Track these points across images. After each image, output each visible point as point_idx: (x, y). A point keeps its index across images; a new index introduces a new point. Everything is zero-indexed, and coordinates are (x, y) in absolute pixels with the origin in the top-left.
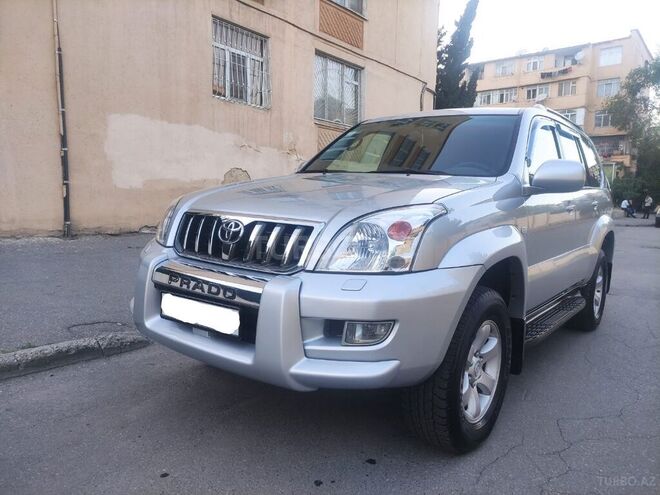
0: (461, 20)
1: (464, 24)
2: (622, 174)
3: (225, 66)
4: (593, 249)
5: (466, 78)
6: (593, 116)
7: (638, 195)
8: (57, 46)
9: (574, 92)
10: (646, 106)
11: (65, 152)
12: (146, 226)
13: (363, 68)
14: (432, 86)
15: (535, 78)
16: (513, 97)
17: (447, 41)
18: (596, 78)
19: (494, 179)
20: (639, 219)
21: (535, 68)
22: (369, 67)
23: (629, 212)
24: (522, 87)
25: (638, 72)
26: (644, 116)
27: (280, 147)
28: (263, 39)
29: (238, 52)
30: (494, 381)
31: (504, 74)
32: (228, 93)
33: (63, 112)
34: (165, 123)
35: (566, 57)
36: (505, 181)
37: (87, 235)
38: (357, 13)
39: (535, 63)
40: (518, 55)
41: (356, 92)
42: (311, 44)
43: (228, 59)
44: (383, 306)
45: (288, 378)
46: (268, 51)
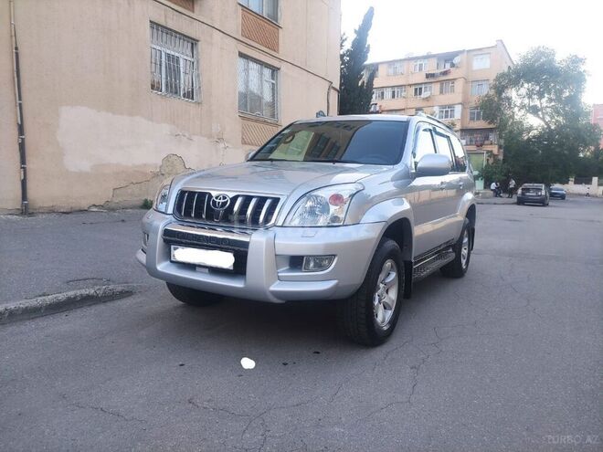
0: (360, 28)
1: (363, 32)
2: (491, 161)
3: (161, 65)
4: (460, 217)
5: (365, 78)
6: (468, 111)
7: (505, 178)
8: (14, 46)
9: (453, 91)
10: (510, 104)
11: (23, 139)
12: (94, 205)
13: (279, 69)
14: (337, 84)
15: (420, 78)
16: (403, 94)
17: (348, 46)
18: (471, 79)
19: (392, 167)
20: (505, 198)
21: (420, 69)
22: (284, 68)
23: (497, 193)
24: (410, 85)
25: (503, 75)
26: (508, 112)
27: (210, 136)
28: (194, 42)
29: (172, 53)
30: (393, 301)
31: (395, 74)
32: (164, 89)
33: (20, 104)
34: (110, 114)
35: (446, 61)
36: (399, 168)
37: (43, 213)
38: (273, 21)
39: (421, 65)
40: (407, 57)
41: (273, 89)
42: (235, 47)
43: (163, 59)
44: (327, 246)
45: (269, 294)
46: (198, 53)
